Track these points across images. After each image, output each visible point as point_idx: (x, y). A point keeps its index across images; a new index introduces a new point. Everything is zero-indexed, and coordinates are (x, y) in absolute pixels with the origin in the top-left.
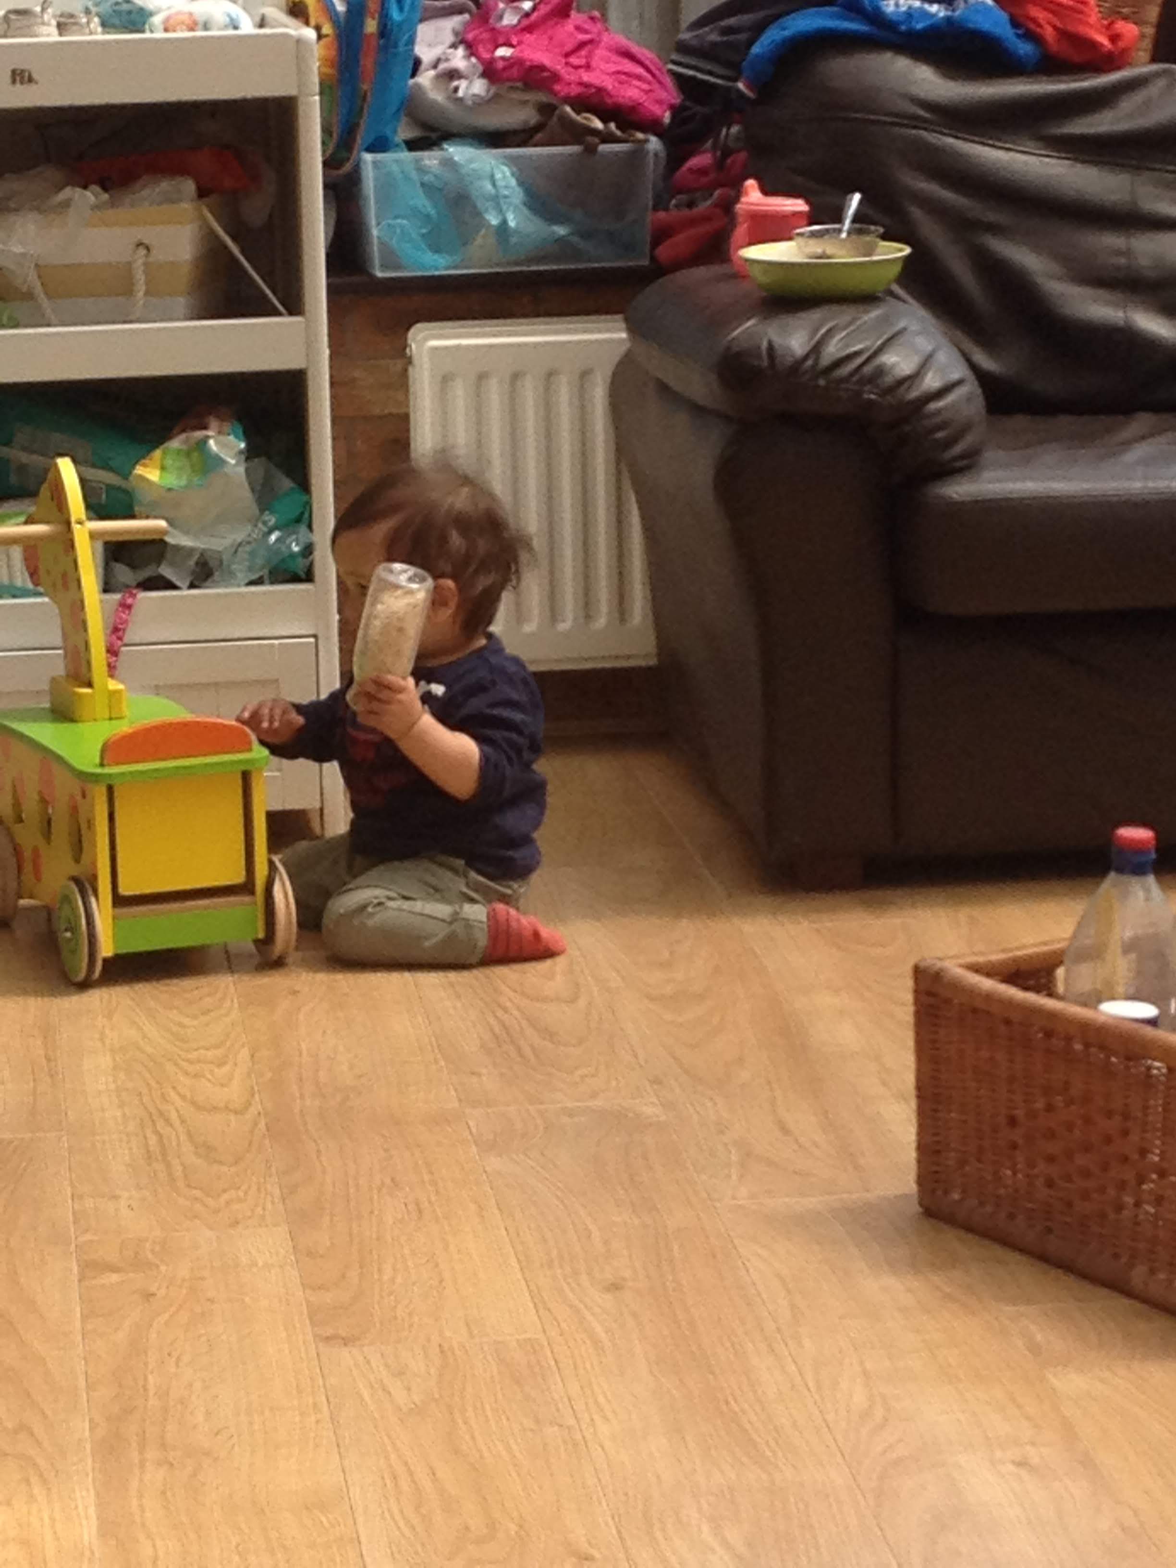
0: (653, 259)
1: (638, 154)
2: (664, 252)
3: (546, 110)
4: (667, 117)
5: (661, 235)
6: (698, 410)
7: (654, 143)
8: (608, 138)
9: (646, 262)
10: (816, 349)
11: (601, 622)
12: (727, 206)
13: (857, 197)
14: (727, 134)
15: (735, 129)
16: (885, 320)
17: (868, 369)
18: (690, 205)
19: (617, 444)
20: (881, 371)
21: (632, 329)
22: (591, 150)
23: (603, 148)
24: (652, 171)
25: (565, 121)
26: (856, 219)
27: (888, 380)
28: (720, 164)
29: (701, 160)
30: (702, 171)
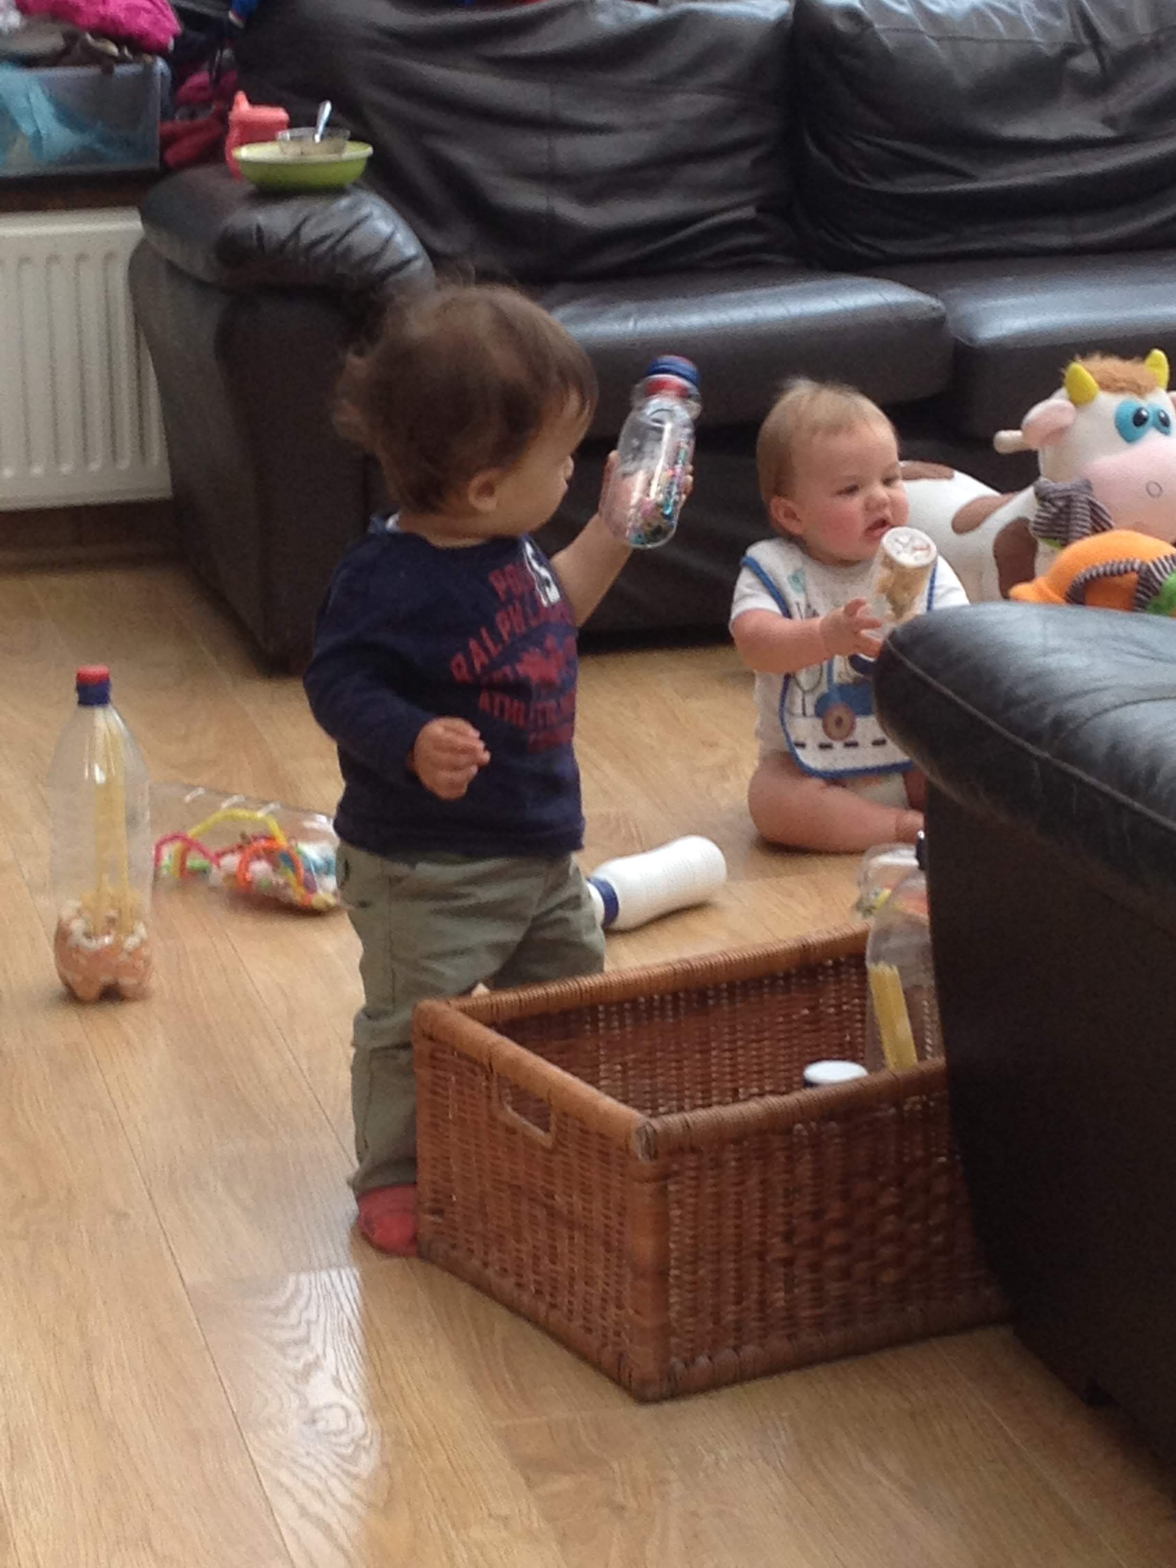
0: (162, 160)
1: (148, 72)
2: (171, 155)
3: (71, 38)
4: (171, 44)
5: (168, 141)
6: (200, 284)
7: (160, 65)
8: (122, 60)
9: (155, 164)
10: (297, 232)
11: (124, 464)
12: (223, 118)
13: (327, 108)
14: (221, 58)
15: (227, 53)
16: (351, 208)
17: (339, 249)
18: (193, 115)
19: (136, 315)
20: (349, 250)
21: (146, 218)
22: (108, 71)
23: (120, 70)
24: (160, 88)
25: (86, 47)
26: (328, 124)
27: (356, 257)
28: (216, 82)
29: (201, 78)
30: (201, 88)
